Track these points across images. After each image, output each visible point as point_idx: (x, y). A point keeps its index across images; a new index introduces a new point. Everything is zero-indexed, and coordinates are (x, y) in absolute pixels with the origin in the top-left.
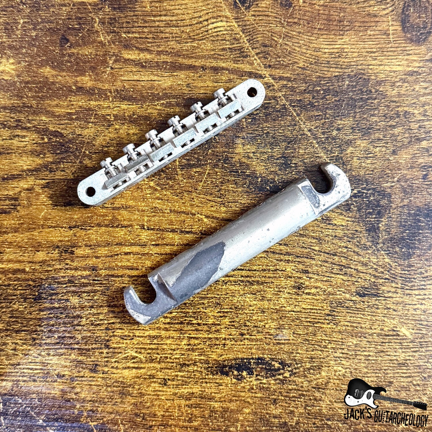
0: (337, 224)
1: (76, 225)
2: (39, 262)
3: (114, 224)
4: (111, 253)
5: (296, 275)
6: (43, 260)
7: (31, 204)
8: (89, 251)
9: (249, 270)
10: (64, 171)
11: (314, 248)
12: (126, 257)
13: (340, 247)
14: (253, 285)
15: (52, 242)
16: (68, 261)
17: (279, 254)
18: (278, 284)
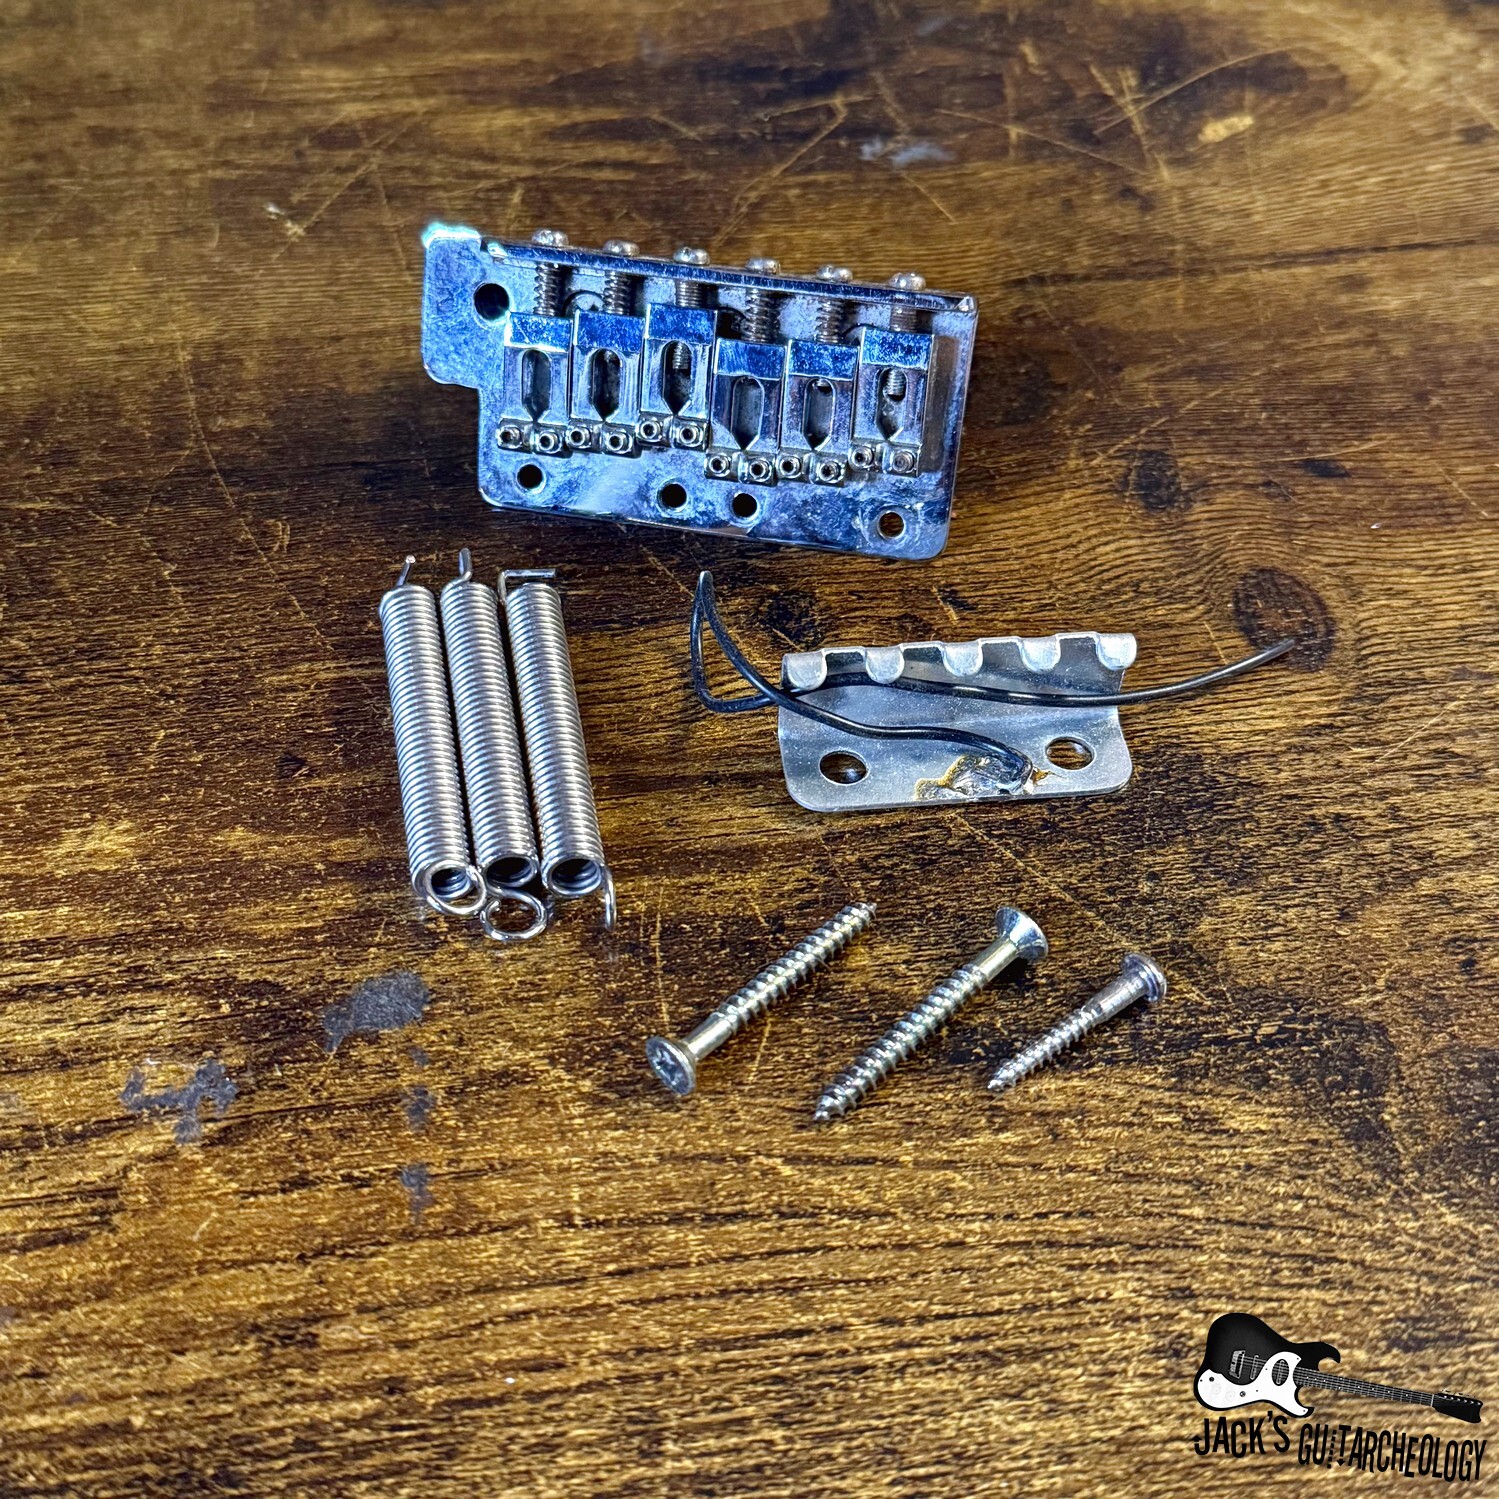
0: (1243, 1129)
1: (324, 1247)
2: (185, 1391)
3: (463, 1224)
4: (456, 1322)
5: (1151, 1311)
6: (197, 1382)
7: (164, 1201)
8: (375, 1328)
9: (975, 1314)
10: (284, 1087)
11: (1186, 1212)
12: (514, 1328)
13: (1276, 1197)
14: (1005, 1364)
15: (234, 1313)
16: (295, 1373)
17: (1069, 1246)
18: (1095, 1348)
